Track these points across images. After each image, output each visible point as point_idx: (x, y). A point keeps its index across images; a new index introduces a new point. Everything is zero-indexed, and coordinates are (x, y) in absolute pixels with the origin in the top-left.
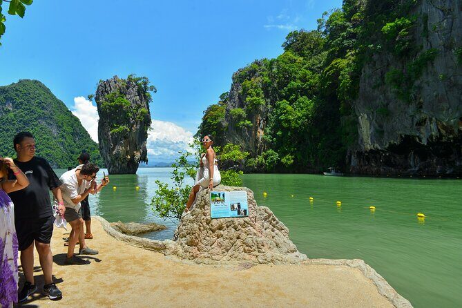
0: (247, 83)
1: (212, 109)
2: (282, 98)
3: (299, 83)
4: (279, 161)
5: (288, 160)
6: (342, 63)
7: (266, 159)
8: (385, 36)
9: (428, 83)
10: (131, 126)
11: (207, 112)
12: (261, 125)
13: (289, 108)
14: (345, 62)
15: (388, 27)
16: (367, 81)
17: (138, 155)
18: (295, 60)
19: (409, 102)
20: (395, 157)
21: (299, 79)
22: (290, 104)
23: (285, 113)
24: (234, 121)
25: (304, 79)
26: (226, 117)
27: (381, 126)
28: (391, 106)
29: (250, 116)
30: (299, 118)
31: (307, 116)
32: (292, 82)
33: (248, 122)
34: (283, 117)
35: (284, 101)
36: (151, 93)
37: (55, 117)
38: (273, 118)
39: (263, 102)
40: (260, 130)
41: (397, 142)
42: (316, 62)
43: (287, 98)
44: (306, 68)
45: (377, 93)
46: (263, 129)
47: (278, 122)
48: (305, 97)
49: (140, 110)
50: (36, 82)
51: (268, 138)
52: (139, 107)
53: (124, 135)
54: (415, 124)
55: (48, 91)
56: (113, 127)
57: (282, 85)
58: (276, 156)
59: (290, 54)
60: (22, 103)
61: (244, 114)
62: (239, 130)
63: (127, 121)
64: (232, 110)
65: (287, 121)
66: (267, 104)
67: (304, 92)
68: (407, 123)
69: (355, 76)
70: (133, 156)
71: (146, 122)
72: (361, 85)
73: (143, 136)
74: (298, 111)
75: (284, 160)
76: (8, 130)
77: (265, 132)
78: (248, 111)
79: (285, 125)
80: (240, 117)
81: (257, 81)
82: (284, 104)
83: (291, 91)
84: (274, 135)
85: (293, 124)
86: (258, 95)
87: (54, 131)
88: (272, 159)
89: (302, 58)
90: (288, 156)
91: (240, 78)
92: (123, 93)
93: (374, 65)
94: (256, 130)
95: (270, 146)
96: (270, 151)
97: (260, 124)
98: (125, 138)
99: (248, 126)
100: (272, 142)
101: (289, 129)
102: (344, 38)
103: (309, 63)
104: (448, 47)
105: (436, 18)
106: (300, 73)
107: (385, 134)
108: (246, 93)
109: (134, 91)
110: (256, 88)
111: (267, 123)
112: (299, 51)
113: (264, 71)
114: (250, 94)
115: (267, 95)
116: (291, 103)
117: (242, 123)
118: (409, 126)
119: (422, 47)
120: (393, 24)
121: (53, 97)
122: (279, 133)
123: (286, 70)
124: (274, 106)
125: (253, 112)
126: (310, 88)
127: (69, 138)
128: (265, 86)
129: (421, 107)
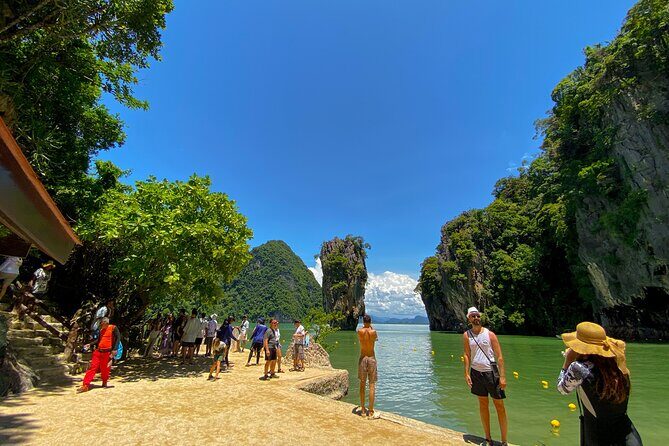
0: (456, 236)
1: (428, 261)
2: (498, 248)
3: (515, 231)
4: (506, 319)
5: (517, 318)
6: (553, 208)
7: (490, 316)
8: (585, 181)
9: (650, 225)
10: (349, 282)
11: (424, 265)
12: (479, 278)
13: (508, 258)
14: (556, 207)
15: (583, 172)
16: (585, 227)
17: (356, 311)
18: (507, 208)
19: (636, 248)
20: (655, 316)
21: (515, 226)
22: (509, 254)
23: (503, 264)
24: (447, 274)
25: (519, 226)
26: (440, 271)
27: (615, 277)
28: (620, 253)
29: (463, 270)
30: (520, 270)
31: (527, 267)
32: (506, 230)
33: (461, 276)
34: (501, 269)
35: (501, 250)
36: (366, 250)
37: (293, 272)
38: (491, 270)
39: (475, 254)
40: (477, 283)
41: (642, 296)
42: (532, 206)
43: (503, 247)
44: (521, 215)
45: (598, 238)
46: (481, 282)
47: (498, 274)
48: (524, 245)
49: (357, 267)
50: (280, 241)
51: (489, 293)
52: (356, 263)
53: (343, 291)
54: (652, 273)
55: (288, 249)
56: (333, 283)
57: (495, 235)
58: (501, 314)
59: (500, 202)
60: (267, 261)
61: (457, 268)
62: (454, 285)
63: (345, 277)
64: (444, 263)
65: (507, 273)
66: (481, 255)
67: (523, 240)
68: (643, 272)
69: (571, 221)
70: (352, 312)
71: (363, 278)
72: (579, 230)
73: (360, 291)
74: (518, 262)
75: (512, 318)
76: (255, 286)
77: (484, 285)
78: (460, 264)
79: (505, 277)
80: (452, 271)
81: (466, 232)
82: (501, 254)
83: (507, 240)
84: (496, 289)
85: (514, 276)
86: (468, 247)
87: (292, 286)
88: (497, 317)
89: (515, 205)
90: (516, 314)
91: (449, 231)
92: (342, 252)
93: (588, 209)
94: (473, 284)
95: (494, 301)
96: (495, 307)
97: (476, 277)
98: (345, 293)
99: (463, 281)
100: (495, 297)
101: (511, 281)
102: (550, 183)
103: (524, 209)
104: (658, 186)
105: (633, 160)
106: (515, 221)
107: (623, 286)
108: (455, 245)
109: (350, 249)
110: (466, 239)
111: (485, 275)
112: (511, 197)
113: (472, 221)
114: (459, 246)
115: (479, 246)
116: (509, 252)
117: (455, 276)
118: (646, 276)
119: (630, 187)
120: (588, 169)
121: (292, 254)
122: (500, 286)
123: (498, 219)
124: (490, 258)
125: (466, 265)
126: (529, 235)
127: (304, 291)
128: (476, 238)
129: (652, 253)
